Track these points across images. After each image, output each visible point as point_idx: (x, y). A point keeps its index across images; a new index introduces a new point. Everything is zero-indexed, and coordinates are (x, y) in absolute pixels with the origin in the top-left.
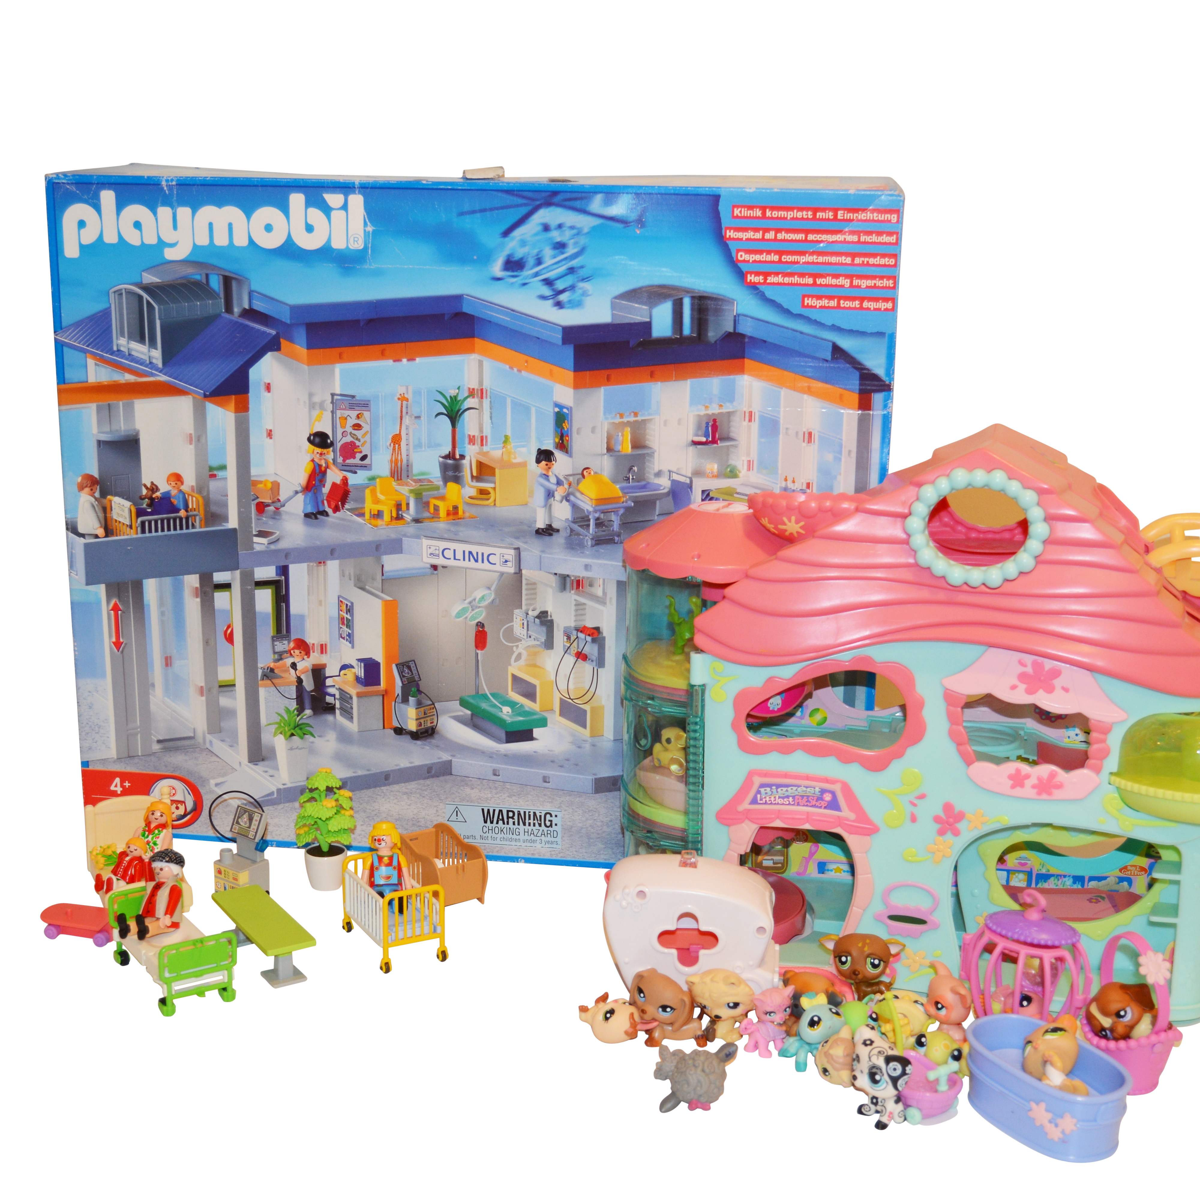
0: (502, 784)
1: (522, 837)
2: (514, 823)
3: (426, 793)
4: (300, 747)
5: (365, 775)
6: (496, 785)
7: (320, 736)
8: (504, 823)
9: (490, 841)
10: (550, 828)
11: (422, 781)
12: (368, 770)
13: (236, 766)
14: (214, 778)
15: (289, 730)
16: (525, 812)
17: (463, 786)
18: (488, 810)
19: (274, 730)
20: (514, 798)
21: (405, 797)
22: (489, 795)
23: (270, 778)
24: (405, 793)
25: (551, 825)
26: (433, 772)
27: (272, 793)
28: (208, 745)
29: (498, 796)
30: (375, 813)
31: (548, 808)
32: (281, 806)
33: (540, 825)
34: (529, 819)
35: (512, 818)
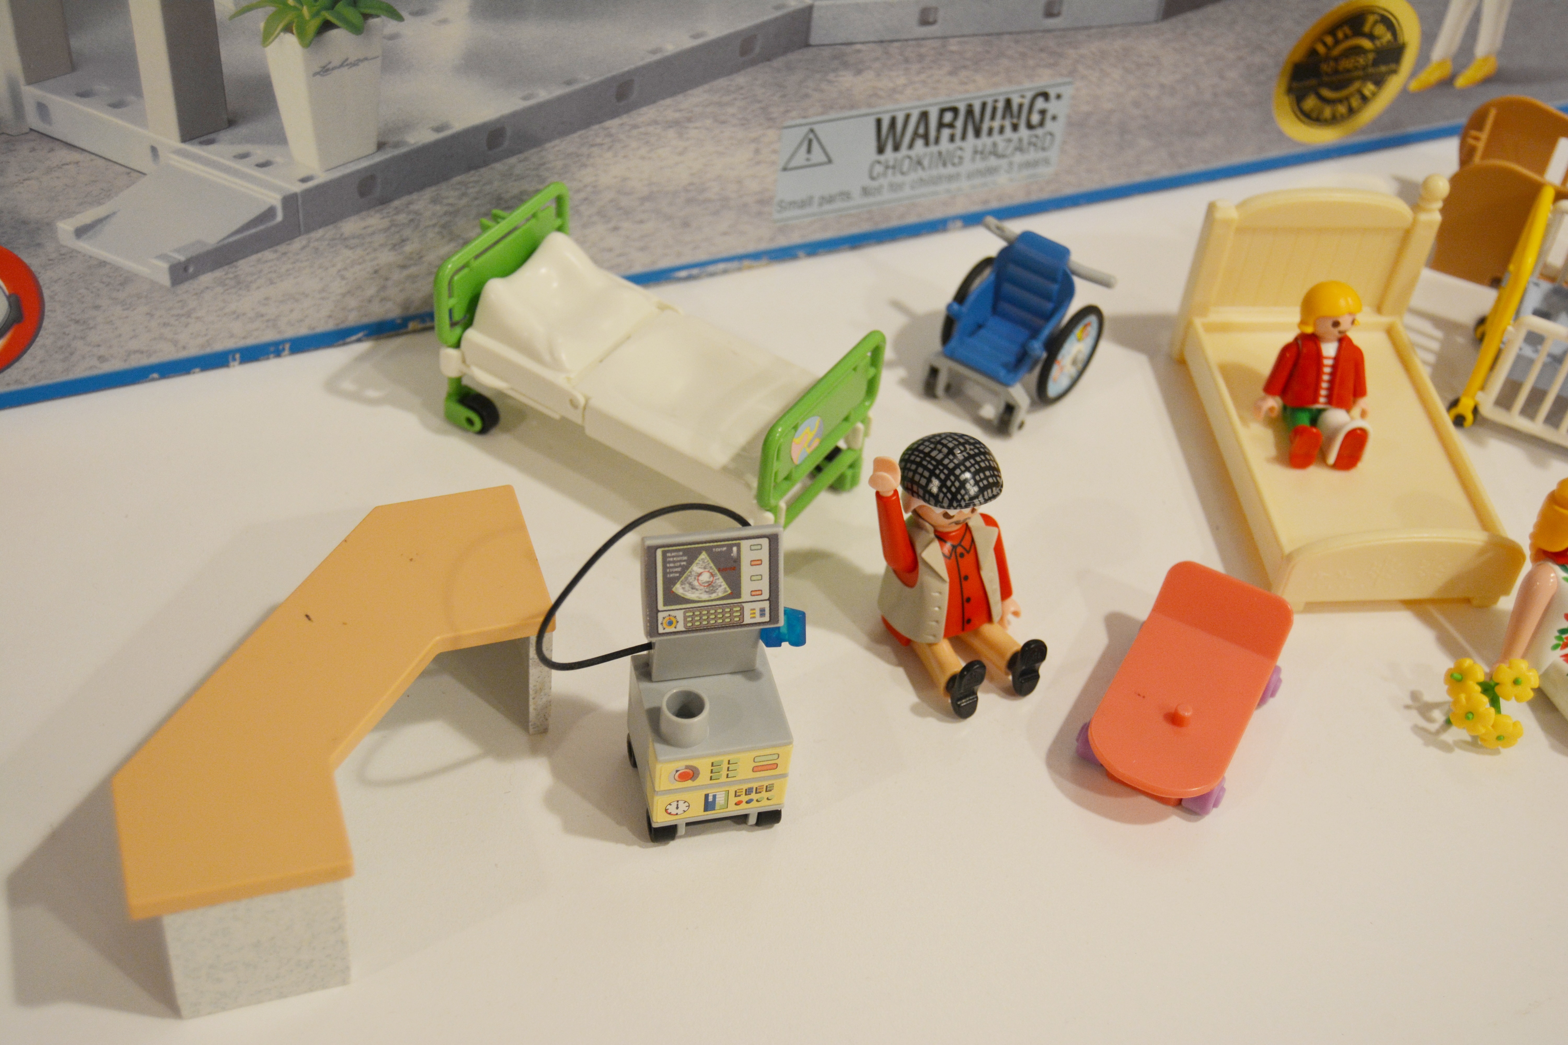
0: (937, 43)
1: (968, 166)
2: (952, 139)
3: (731, 110)
4: (352, 59)
5: (560, 100)
6: (923, 50)
7: (419, 13)
8: (927, 144)
9: (886, 195)
10: (1039, 132)
11: (722, 82)
12: (569, 83)
13: (142, 162)
14: (68, 214)
15: (316, 15)
16: (984, 105)
17: (835, 70)
18: (893, 121)
19: (262, 25)
20: (963, 74)
21: (671, 133)
22: (902, 81)
23: (258, 173)
24: (676, 123)
25: (1042, 124)
26: (757, 50)
27: (270, 212)
28: (33, 120)
29: (923, 76)
30: (582, 195)
31: (1044, 80)
32: (297, 244)
33: (1015, 127)
34: (993, 118)
35: (951, 126)
